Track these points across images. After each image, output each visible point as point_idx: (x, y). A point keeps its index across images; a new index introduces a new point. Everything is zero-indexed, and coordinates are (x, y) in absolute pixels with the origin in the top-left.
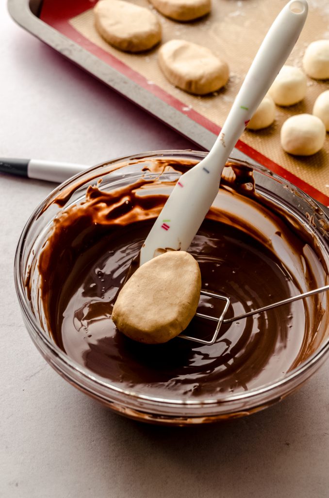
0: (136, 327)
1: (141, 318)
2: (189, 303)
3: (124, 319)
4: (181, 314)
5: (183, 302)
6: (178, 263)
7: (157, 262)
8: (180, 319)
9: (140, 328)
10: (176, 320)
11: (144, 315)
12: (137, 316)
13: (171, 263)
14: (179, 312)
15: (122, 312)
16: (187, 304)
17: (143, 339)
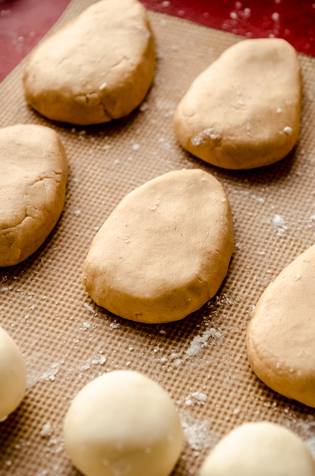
0: (128, 293)
1: (136, 278)
2: (218, 251)
3: (105, 281)
4: (206, 268)
5: (208, 249)
6: (191, 187)
7: (154, 187)
8: (205, 278)
9: (136, 295)
10: (199, 278)
11: (141, 272)
12: (128, 274)
13: (180, 188)
14: (203, 265)
15: (101, 268)
16: (214, 251)
17: (141, 314)
